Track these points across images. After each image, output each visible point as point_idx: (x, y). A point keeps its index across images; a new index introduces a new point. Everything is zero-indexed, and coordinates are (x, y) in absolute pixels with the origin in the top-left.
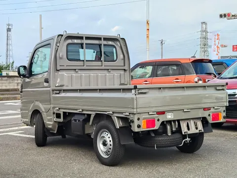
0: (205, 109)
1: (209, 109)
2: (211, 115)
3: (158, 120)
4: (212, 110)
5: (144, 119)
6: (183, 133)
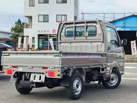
0: (44, 68)
1: (47, 68)
2: (48, 72)
4: (48, 69)
5: (6, 69)
6: (30, 81)
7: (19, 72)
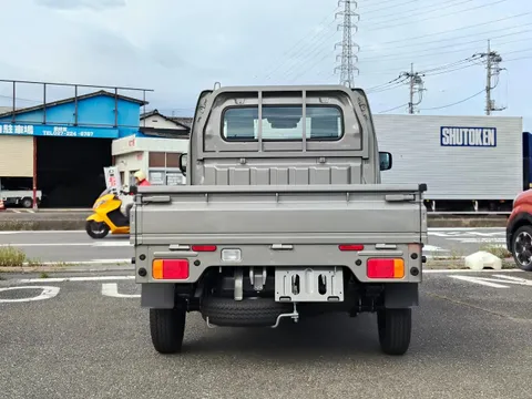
0: (345, 247)
1: (359, 247)
2: (364, 262)
3: (197, 263)
4: (368, 251)
5: (158, 258)
6: (277, 299)
7: (223, 267)
